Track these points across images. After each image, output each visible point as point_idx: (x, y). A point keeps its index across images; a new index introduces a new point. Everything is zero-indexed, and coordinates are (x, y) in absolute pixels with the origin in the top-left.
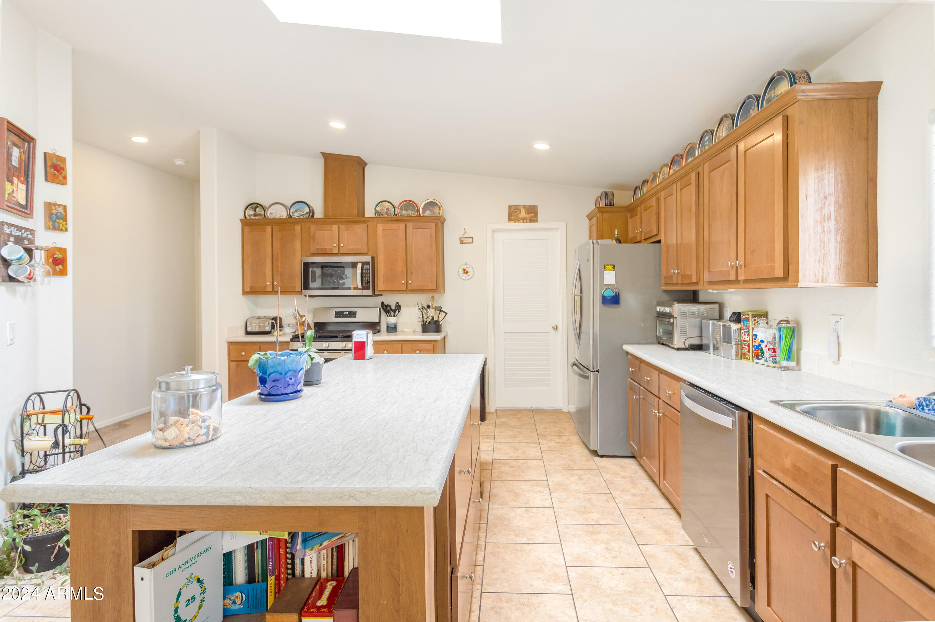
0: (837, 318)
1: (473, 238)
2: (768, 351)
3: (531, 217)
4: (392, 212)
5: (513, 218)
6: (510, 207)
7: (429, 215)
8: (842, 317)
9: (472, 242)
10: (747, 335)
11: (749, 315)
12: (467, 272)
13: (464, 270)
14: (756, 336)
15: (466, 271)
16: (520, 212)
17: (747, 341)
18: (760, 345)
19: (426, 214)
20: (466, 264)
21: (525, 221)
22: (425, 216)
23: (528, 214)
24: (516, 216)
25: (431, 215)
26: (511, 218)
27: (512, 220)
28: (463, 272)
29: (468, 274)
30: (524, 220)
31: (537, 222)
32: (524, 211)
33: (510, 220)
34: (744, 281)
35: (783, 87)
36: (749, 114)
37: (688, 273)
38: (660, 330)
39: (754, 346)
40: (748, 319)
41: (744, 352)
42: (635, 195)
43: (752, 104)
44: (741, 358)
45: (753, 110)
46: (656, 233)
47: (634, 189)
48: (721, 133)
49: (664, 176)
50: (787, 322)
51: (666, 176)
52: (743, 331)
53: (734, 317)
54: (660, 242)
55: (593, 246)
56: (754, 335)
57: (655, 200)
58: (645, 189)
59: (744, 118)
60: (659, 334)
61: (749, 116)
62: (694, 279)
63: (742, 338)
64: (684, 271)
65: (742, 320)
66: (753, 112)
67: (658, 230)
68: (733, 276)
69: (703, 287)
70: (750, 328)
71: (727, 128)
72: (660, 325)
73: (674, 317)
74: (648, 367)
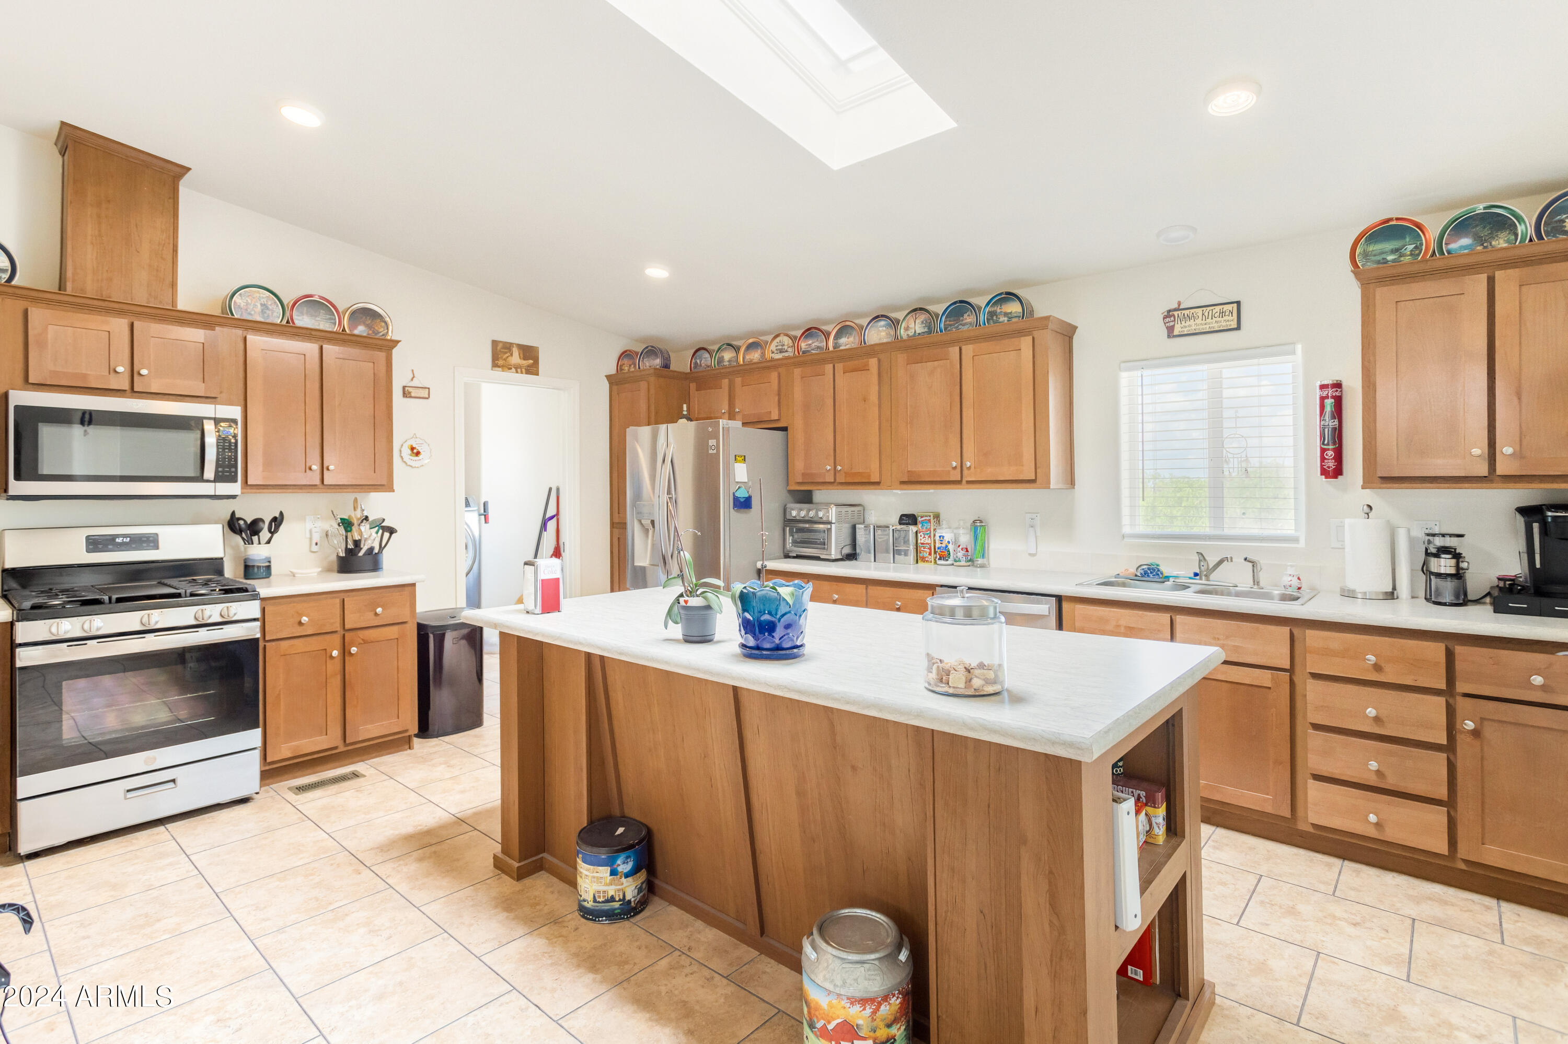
0: (1034, 516)
1: (429, 388)
2: (961, 551)
3: (528, 366)
4: (275, 314)
5: (500, 362)
6: (495, 343)
7: (365, 334)
8: (1038, 515)
9: (427, 396)
10: (927, 537)
11: (930, 516)
12: (418, 454)
13: (412, 449)
14: (943, 537)
15: (415, 451)
16: (512, 355)
17: (928, 544)
18: (947, 546)
19: (356, 332)
20: (415, 436)
21: (519, 370)
22: (354, 335)
23: (524, 359)
24: (505, 360)
25: (368, 334)
26: (496, 362)
27: (499, 367)
28: (410, 452)
29: (420, 457)
30: (517, 368)
31: (537, 374)
32: (517, 353)
33: (495, 365)
34: (968, 482)
35: (1014, 308)
36: (961, 318)
37: (861, 471)
38: (789, 540)
39: (938, 548)
40: (929, 521)
41: (921, 555)
42: (696, 359)
43: (968, 310)
44: (917, 562)
45: (969, 315)
46: (776, 418)
47: (694, 350)
48: (912, 325)
49: (781, 347)
50: (981, 522)
51: (786, 347)
52: (921, 533)
53: (906, 520)
54: (785, 429)
55: (723, 428)
56: (940, 537)
57: (774, 376)
58: (728, 355)
59: (952, 319)
60: (789, 545)
61: (962, 320)
62: (875, 478)
63: (919, 541)
64: (852, 469)
65: (919, 522)
66: (969, 318)
67: (780, 414)
68: (956, 476)
69: (890, 487)
70: (932, 530)
71: (922, 322)
72: (791, 534)
73: (830, 523)
74: (835, 583)
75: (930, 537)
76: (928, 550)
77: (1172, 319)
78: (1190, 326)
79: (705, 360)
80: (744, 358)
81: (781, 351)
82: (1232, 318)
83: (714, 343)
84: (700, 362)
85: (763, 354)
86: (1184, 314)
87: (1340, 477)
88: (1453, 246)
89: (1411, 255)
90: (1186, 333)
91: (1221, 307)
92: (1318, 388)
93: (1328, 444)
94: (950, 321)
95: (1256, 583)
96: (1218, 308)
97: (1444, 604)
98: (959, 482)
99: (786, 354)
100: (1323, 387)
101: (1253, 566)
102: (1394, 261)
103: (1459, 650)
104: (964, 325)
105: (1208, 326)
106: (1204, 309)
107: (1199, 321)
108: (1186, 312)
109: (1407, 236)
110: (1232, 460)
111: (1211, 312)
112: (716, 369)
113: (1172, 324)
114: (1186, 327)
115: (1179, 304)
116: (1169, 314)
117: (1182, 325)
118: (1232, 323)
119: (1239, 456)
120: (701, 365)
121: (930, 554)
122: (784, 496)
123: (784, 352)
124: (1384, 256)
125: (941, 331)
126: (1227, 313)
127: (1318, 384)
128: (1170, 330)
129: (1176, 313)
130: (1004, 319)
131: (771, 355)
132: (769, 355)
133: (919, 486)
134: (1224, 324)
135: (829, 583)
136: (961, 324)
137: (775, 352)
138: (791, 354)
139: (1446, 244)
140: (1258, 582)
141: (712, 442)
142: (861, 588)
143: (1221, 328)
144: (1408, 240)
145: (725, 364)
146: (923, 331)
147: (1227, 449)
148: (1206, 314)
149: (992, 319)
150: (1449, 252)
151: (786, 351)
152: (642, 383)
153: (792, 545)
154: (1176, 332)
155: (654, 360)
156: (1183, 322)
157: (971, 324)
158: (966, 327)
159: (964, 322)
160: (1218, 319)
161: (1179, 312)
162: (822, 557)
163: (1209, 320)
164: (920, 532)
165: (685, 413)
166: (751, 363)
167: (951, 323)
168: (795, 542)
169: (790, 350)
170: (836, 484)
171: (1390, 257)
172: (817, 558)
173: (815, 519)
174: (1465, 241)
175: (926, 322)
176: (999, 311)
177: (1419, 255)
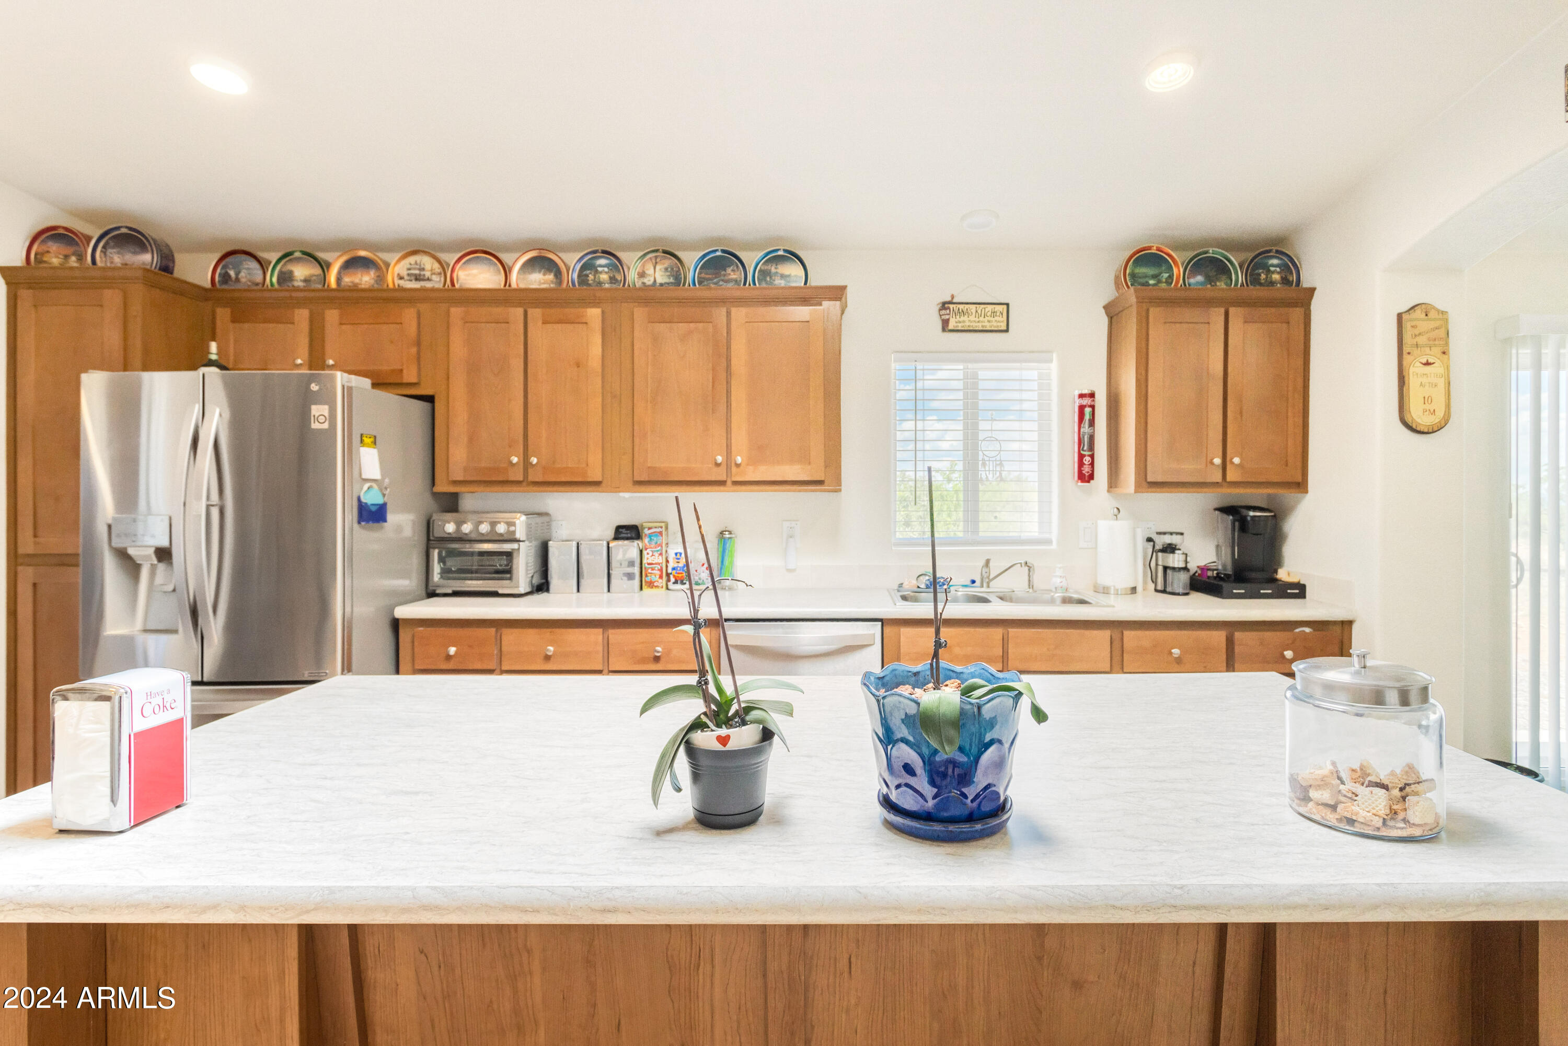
0: (793, 524)
8: (798, 523)
10: (656, 555)
11: (661, 527)
17: (658, 564)
34: (736, 483)
35: (793, 271)
36: (723, 273)
37: (570, 466)
38: (437, 568)
39: (674, 569)
40: (661, 533)
41: (648, 579)
42: (224, 267)
43: (732, 263)
44: (641, 589)
45: (733, 270)
46: (414, 380)
47: (224, 252)
48: (650, 271)
49: (417, 272)
50: (730, 533)
51: (428, 274)
52: (648, 550)
53: (625, 533)
54: (430, 399)
55: (343, 387)
56: (676, 554)
57: (409, 315)
58: (301, 272)
59: (710, 271)
60: (436, 577)
61: (725, 275)
62: (595, 474)
63: (645, 561)
64: (554, 462)
65: (646, 535)
66: (733, 274)
67: (419, 375)
68: (720, 475)
69: (617, 489)
70: (664, 545)
71: (666, 269)
72: (442, 560)
73: (518, 541)
74: (549, 630)
75: (661, 554)
76: (658, 573)
77: (948, 311)
78: (964, 322)
79: (249, 272)
80: (339, 280)
81: (418, 278)
82: (1002, 319)
83: (270, 246)
84: (237, 274)
85: (381, 278)
86: (959, 309)
87: (1092, 481)
88: (1192, 281)
89: (1166, 282)
90: (960, 328)
91: (993, 306)
92: (1077, 397)
93: (1085, 451)
94: (707, 274)
95: (1031, 586)
96: (990, 308)
97: (1178, 594)
98: (722, 483)
99: (428, 285)
100: (1081, 396)
101: (1029, 570)
102: (1154, 285)
103: (1238, 635)
104: (727, 281)
105: (980, 324)
106: (978, 306)
107: (972, 318)
108: (961, 307)
109: (1163, 265)
110: (987, 462)
111: (983, 310)
112: (276, 290)
113: (947, 317)
114: (960, 322)
115: (953, 297)
116: (944, 306)
117: (957, 320)
118: (1002, 324)
119: (994, 459)
120: (237, 280)
121: (661, 577)
122: (429, 503)
123: (423, 280)
124: (1147, 279)
125: (694, 284)
126: (998, 314)
127: (1077, 393)
128: (945, 323)
129: (951, 306)
130: (780, 281)
131: (397, 282)
132: (391, 279)
133: (663, 488)
134: (995, 324)
135: (537, 630)
136: (723, 280)
137: (406, 277)
138: (440, 286)
139: (1188, 278)
140: (1033, 586)
141: (316, 410)
142: (596, 635)
143: (993, 328)
144: (1164, 268)
145: (296, 284)
146: (667, 280)
147: (985, 452)
148: (979, 312)
149: (765, 280)
150: (1189, 285)
151: (428, 279)
152: (108, 293)
153: (442, 577)
154: (951, 327)
155: (135, 253)
156: (958, 317)
157: (736, 281)
158: (730, 285)
159: (726, 278)
160: (989, 318)
161: (954, 306)
162: (501, 591)
163: (982, 319)
164: (646, 549)
165: (214, 357)
166: (355, 288)
167: (707, 276)
168: (445, 572)
169: (434, 278)
170: (524, 484)
171: (1151, 282)
172: (495, 594)
173: (473, 536)
174: (1200, 278)
175: (672, 269)
176: (773, 270)
177: (1171, 283)
